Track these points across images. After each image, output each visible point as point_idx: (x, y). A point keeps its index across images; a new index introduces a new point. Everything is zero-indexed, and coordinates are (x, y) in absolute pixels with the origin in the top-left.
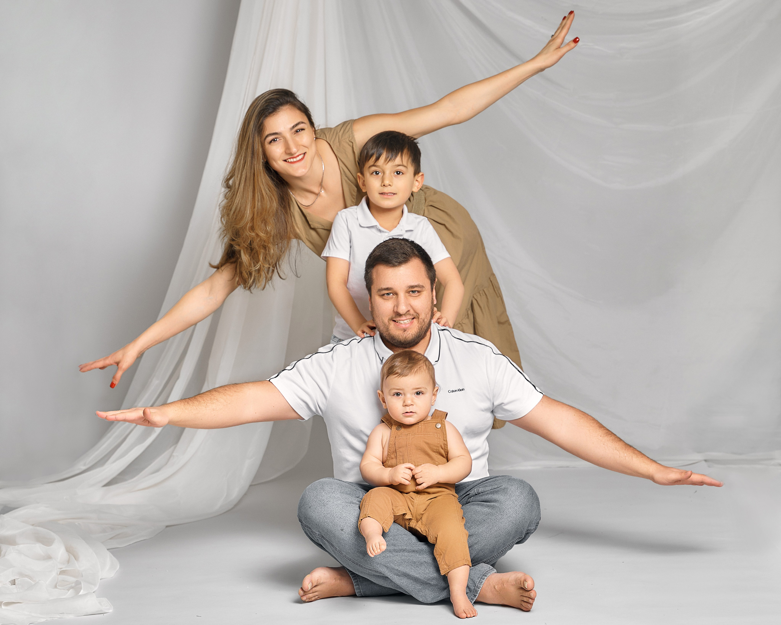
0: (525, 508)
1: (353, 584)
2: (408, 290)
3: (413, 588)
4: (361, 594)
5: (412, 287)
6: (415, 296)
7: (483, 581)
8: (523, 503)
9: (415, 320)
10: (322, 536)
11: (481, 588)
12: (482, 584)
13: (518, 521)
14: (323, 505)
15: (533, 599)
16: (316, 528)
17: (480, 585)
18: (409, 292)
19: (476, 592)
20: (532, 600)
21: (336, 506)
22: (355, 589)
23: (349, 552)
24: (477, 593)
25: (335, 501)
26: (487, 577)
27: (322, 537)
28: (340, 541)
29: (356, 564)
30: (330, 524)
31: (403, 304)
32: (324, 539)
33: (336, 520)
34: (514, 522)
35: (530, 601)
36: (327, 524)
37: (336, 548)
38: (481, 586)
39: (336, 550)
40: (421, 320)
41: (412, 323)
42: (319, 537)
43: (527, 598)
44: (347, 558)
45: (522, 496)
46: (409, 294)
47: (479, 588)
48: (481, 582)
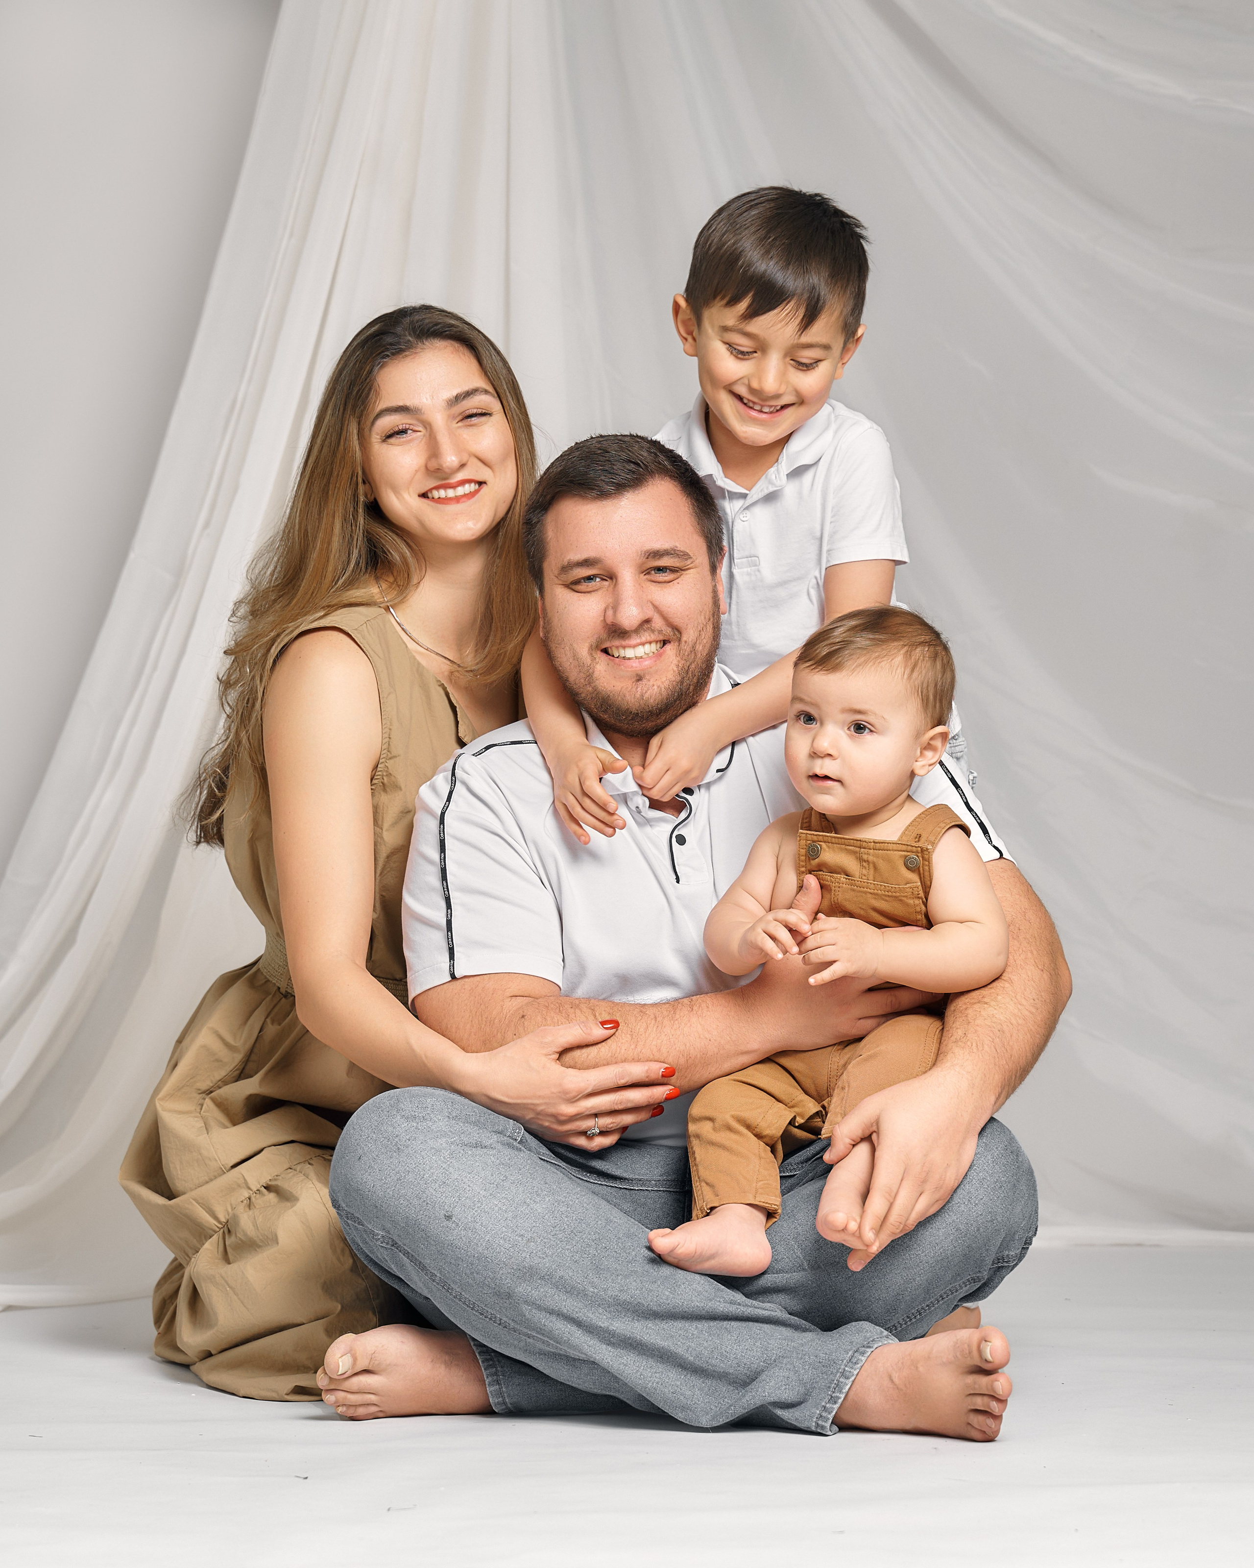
0: (994, 1189)
1: (484, 1381)
2: (643, 563)
3: (658, 1383)
4: (507, 1408)
5: (657, 554)
6: (665, 582)
7: (860, 1357)
8: (991, 1175)
9: (668, 647)
10: (393, 1240)
11: (853, 1378)
12: (859, 1366)
13: (975, 1224)
14: (394, 1148)
15: (1002, 1401)
16: (375, 1219)
17: (852, 1368)
18: (647, 572)
19: (839, 1387)
20: (1000, 1405)
21: (433, 1150)
22: (490, 1395)
23: (471, 1281)
24: (841, 1392)
25: (431, 1139)
26: (872, 1350)
27: (394, 1244)
28: (444, 1252)
29: (491, 1319)
30: (416, 1202)
31: (631, 601)
32: (400, 1251)
33: (432, 1190)
34: (962, 1227)
35: (994, 1406)
36: (406, 1203)
37: (433, 1275)
38: (856, 1373)
39: (434, 1281)
40: (687, 648)
41: (658, 655)
42: (384, 1245)
43: (986, 1399)
44: (464, 1303)
45: (989, 1157)
46: (646, 576)
47: (848, 1378)
48: (854, 1360)
